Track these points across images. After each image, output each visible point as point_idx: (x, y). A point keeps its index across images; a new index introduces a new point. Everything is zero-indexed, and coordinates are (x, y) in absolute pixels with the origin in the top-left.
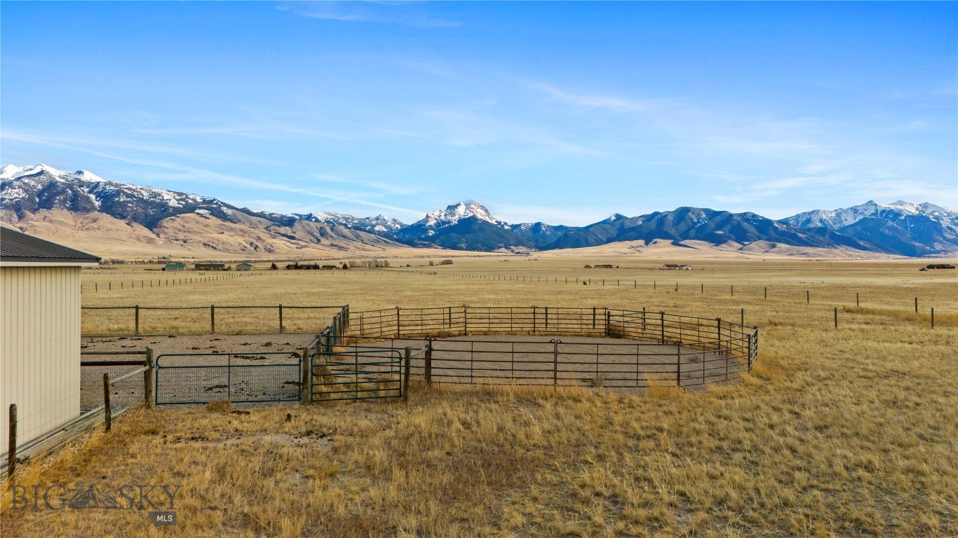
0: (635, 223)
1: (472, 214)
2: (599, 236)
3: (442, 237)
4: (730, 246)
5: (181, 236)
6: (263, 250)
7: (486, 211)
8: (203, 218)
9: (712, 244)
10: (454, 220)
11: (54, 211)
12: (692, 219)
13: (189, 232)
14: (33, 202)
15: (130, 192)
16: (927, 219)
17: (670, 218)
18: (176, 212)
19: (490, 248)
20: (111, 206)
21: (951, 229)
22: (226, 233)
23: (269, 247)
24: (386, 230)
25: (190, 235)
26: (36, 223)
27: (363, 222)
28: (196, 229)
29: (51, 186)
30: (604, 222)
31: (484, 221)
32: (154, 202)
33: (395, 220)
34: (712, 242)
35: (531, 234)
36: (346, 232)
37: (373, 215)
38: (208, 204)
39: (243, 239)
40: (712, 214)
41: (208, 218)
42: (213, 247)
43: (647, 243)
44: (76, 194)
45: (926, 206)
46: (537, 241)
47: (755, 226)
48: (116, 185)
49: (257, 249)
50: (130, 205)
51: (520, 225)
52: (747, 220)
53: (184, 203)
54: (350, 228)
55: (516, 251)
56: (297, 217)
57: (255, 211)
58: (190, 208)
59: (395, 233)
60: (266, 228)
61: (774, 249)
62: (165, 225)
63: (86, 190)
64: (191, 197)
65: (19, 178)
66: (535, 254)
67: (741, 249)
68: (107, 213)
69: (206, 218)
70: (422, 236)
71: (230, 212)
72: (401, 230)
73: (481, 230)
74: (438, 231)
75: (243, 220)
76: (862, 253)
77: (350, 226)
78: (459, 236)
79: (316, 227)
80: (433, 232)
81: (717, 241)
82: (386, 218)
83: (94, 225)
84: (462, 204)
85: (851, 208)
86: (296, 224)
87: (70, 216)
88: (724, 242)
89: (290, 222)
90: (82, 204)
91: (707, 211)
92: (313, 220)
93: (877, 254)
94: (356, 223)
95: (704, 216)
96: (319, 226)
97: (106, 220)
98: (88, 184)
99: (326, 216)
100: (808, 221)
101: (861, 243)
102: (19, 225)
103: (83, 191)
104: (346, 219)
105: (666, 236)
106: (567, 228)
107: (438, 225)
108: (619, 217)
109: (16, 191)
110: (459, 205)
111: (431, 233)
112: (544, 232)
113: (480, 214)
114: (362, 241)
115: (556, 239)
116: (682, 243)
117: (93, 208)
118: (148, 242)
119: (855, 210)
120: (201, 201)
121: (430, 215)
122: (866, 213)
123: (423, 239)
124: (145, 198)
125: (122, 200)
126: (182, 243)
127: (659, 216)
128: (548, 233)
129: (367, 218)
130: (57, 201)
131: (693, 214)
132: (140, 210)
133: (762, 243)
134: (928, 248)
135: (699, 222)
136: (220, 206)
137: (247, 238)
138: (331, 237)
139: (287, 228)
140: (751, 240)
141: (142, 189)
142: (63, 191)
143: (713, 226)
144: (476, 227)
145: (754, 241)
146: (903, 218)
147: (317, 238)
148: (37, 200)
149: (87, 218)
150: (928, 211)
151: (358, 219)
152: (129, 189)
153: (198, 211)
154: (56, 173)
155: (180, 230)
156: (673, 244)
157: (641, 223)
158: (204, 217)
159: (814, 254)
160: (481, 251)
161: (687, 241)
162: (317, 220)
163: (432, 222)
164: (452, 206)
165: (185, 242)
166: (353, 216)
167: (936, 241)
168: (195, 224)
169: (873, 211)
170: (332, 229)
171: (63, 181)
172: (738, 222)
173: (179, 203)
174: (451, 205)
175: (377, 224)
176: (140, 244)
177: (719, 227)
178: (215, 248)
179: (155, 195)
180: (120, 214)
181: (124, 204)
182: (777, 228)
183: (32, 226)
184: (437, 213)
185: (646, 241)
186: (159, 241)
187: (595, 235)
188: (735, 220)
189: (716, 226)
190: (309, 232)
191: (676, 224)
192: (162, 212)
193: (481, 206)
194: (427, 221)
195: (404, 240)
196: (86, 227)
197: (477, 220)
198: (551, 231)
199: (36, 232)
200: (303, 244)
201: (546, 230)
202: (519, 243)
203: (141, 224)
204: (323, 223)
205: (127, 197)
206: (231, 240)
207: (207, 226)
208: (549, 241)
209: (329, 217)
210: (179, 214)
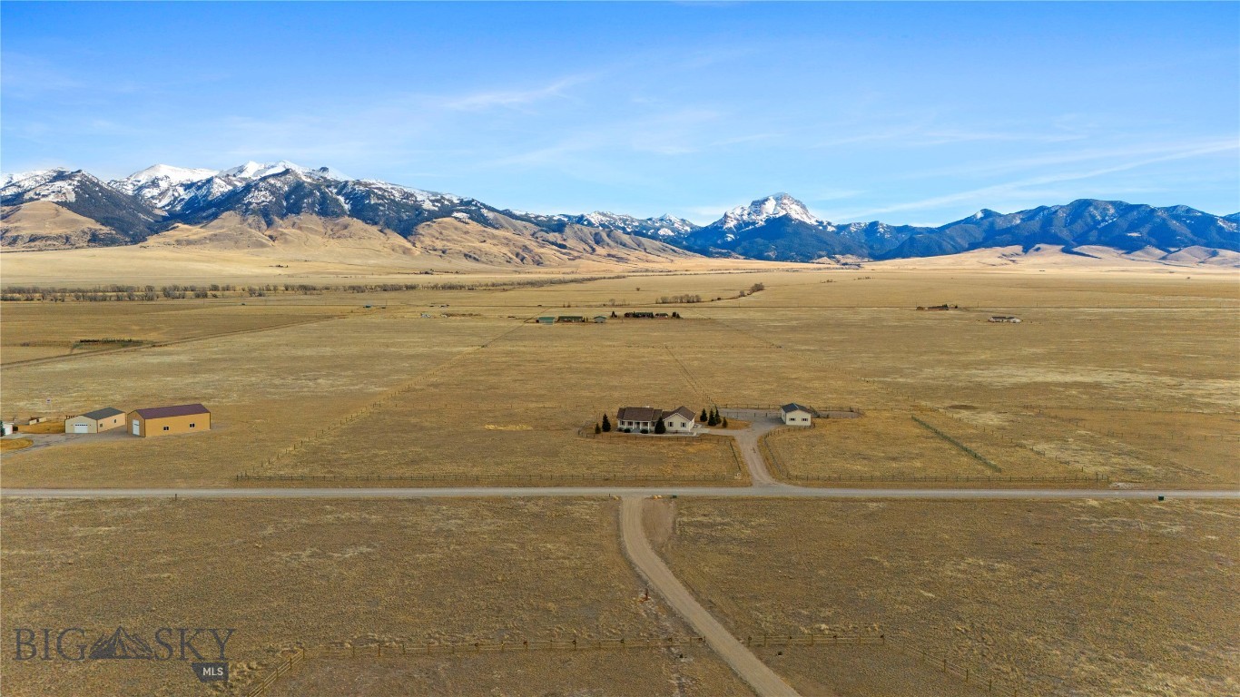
0: (1010, 222)
1: (784, 213)
2: (959, 240)
3: (744, 244)
4: (1148, 253)
5: (439, 244)
6: (531, 262)
7: (803, 207)
8: (461, 223)
9: (1121, 252)
10: (761, 220)
11: (303, 216)
12: (1093, 217)
13: (448, 240)
14: (281, 206)
15: (380, 193)
17: (1061, 214)
18: (433, 216)
19: (806, 258)
20: (362, 210)
22: (489, 241)
23: (537, 258)
25: (448, 244)
27: (644, 224)
28: (455, 237)
29: (298, 187)
30: (968, 221)
31: (800, 222)
32: (406, 204)
33: (683, 220)
34: (1121, 248)
35: (862, 238)
36: (626, 238)
37: (656, 216)
38: (466, 204)
39: (507, 249)
40: (1124, 209)
41: (468, 224)
42: (475, 258)
44: (324, 195)
46: (871, 247)
47: (1189, 226)
48: (366, 185)
49: (524, 261)
50: (381, 208)
51: (849, 225)
52: (1177, 217)
53: (439, 205)
54: (629, 233)
55: (843, 261)
56: (566, 219)
57: (517, 213)
58: (447, 211)
59: (685, 239)
60: (533, 235)
61: (1215, 259)
62: (421, 232)
63: (335, 191)
64: (447, 197)
65: (264, 179)
66: (871, 267)
67: (1164, 258)
68: (358, 218)
69: (465, 223)
70: (719, 242)
71: (490, 215)
72: (692, 234)
73: (796, 233)
74: (739, 234)
75: (506, 225)
77: (629, 230)
78: (767, 241)
79: (591, 233)
80: (732, 236)
81: (1129, 247)
82: (673, 219)
83: (345, 232)
84: (771, 198)
86: (567, 230)
87: (320, 222)
88: (1140, 248)
89: (559, 227)
90: (331, 208)
91: (1116, 204)
92: (585, 223)
94: (637, 227)
95: (1112, 211)
96: (594, 232)
97: (357, 224)
98: (336, 184)
99: (600, 217)
102: (268, 233)
103: (332, 193)
104: (624, 221)
105: (1054, 240)
106: (914, 229)
107: (739, 227)
108: (987, 213)
109: (263, 193)
110: (767, 200)
111: (730, 237)
112: (883, 235)
113: (796, 213)
114: (645, 249)
115: (898, 244)
116: (1075, 250)
117: (343, 213)
118: (404, 253)
120: (458, 202)
121: (729, 214)
123: (719, 247)
124: (396, 199)
125: (372, 202)
126: (440, 253)
127: (1045, 212)
128: (887, 236)
129: (650, 219)
130: (305, 205)
131: (1096, 208)
132: (393, 214)
133: (1194, 249)
135: (1104, 220)
136: (480, 208)
137: (512, 247)
138: (608, 244)
139: (556, 234)
140: (1181, 244)
141: (392, 188)
142: (311, 194)
143: (1124, 224)
144: (789, 230)
145: (1185, 247)
147: (592, 247)
148: (285, 204)
149: (337, 224)
151: (638, 220)
152: (380, 189)
153: (455, 214)
154: (301, 172)
155: (437, 239)
156: (1064, 251)
157: (1018, 222)
158: (463, 222)
160: (796, 261)
161: (1084, 247)
162: (590, 224)
163: (731, 224)
164: (758, 202)
165: (444, 252)
166: (634, 217)
168: (453, 230)
170: (608, 236)
171: (309, 180)
172: (1164, 220)
173: (434, 206)
174: (757, 199)
175: (662, 227)
176: (396, 255)
177: (1134, 227)
178: (477, 260)
179: (408, 196)
180: (371, 220)
181: (375, 208)
182: (1221, 228)
183: (282, 234)
184: (738, 211)
185: (1024, 248)
186: (417, 251)
187: (952, 238)
188: (1158, 216)
189: (1130, 225)
190: (582, 240)
191: (1070, 224)
192: (417, 215)
193: (796, 201)
194: (725, 222)
195: (696, 248)
196: (337, 235)
197: (792, 220)
198: (891, 233)
199: (286, 241)
200: (576, 254)
201: (885, 232)
202: (846, 250)
203: (395, 230)
204: (598, 227)
205: (379, 199)
206: (495, 250)
207: (466, 233)
208: (888, 247)
209: (603, 219)
210: (436, 218)
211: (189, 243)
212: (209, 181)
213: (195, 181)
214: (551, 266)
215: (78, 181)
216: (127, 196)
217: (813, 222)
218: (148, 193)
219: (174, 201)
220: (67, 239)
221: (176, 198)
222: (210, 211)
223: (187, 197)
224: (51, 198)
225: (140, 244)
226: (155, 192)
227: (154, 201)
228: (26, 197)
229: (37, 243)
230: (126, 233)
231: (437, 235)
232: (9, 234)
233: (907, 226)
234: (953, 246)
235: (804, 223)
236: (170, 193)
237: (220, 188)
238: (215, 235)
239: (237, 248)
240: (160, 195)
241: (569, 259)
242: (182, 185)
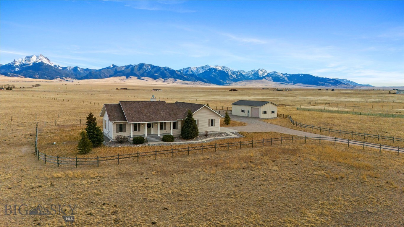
0: (121, 69)
1: (40, 61)
2: (106, 74)
3: (24, 72)
4: (160, 80)
7: (48, 60)
10: (31, 63)
12: (145, 69)
16: (224, 72)
17: (136, 67)
19: (52, 78)
21: (231, 76)
30: (108, 68)
31: (48, 64)
34: (153, 78)
35: (73, 72)
40: (153, 67)
43: (127, 78)
45: (224, 67)
46: (76, 75)
47: (169, 72)
51: (67, 68)
52: (166, 70)
55: (66, 80)
61: (176, 82)
66: (77, 82)
70: (12, 71)
73: (46, 69)
74: (21, 68)
76: (205, 84)
78: (34, 71)
80: (18, 69)
81: (155, 78)
84: (35, 56)
85: (201, 67)
88: (158, 78)
91: (151, 65)
93: (210, 84)
95: (150, 67)
100: (187, 71)
101: (205, 80)
105: (135, 75)
106: (91, 70)
107: (21, 65)
108: (114, 66)
110: (32, 56)
111: (17, 69)
113: (45, 61)
115: (86, 75)
116: (141, 78)
119: (202, 68)
121: (16, 60)
122: (206, 69)
123: (12, 73)
127: (132, 66)
128: (81, 72)
131: (145, 66)
133: (172, 79)
134: (225, 82)
135: (148, 70)
140: (168, 78)
143: (153, 71)
144: (43, 67)
146: (217, 71)
150: (225, 69)
156: (138, 78)
157: (124, 69)
159: (190, 84)
160: (47, 79)
161: (144, 77)
163: (17, 64)
164: (29, 56)
167: (227, 80)
169: (208, 68)
177: (156, 72)
182: (177, 73)
184: (20, 60)
185: (126, 77)
187: (104, 73)
188: (162, 70)
189: (155, 71)
191: (139, 70)
193: (45, 57)
194: (15, 63)
197: (44, 64)
198: (82, 71)
201: (80, 70)
202: (67, 76)
208: (82, 75)
217: (53, 65)
233: (88, 69)
234: (104, 76)
235: (50, 65)
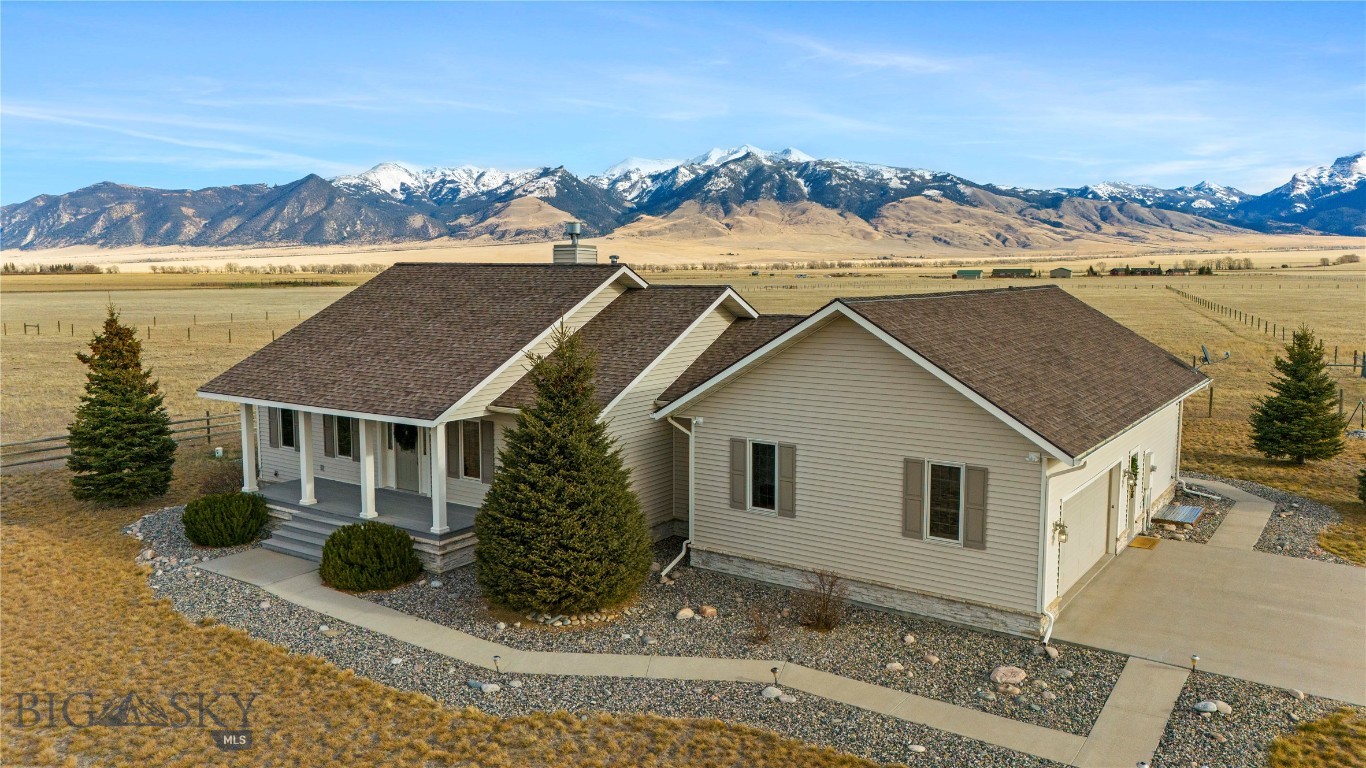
3: (1322, 214)
5: (904, 227)
6: (1015, 244)
8: (933, 202)
10: (1349, 183)
11: (761, 202)
13: (915, 222)
14: (740, 192)
15: (843, 172)
18: (900, 194)
20: (821, 193)
22: (964, 221)
23: (1023, 239)
24: (1213, 206)
25: (916, 226)
26: (742, 218)
27: (1172, 194)
28: (924, 218)
29: (758, 172)
32: (871, 183)
33: (1230, 190)
36: (1144, 212)
37: (1190, 184)
38: (940, 181)
39: (986, 229)
41: (940, 202)
42: (945, 242)
44: (783, 178)
48: (828, 164)
49: (1007, 243)
50: (843, 189)
53: (908, 183)
54: (1149, 206)
56: (1065, 193)
57: (1004, 188)
58: (916, 188)
59: (1230, 211)
60: (1019, 213)
62: (885, 214)
63: (795, 173)
64: (918, 173)
65: (725, 164)
68: (817, 202)
69: (937, 201)
70: (1283, 214)
71: (969, 191)
72: (1240, 206)
74: (1315, 203)
75: (987, 202)
77: (1149, 203)
78: (1357, 211)
79: (1096, 207)
80: (1303, 206)
82: (1214, 187)
83: (803, 218)
86: (1064, 204)
87: (777, 208)
89: (1054, 201)
90: (789, 192)
92: (1090, 196)
94: (1160, 198)
96: (1100, 206)
97: (816, 209)
98: (797, 166)
99: (1110, 188)
102: (724, 221)
103: (791, 175)
104: (1144, 192)
107: (1314, 193)
109: (722, 180)
111: (1300, 207)
114: (1171, 226)
118: (865, 238)
120: (931, 178)
121: (1300, 177)
123: (1282, 219)
124: (860, 179)
125: (834, 183)
126: (905, 237)
129: (1181, 189)
130: (763, 190)
132: (855, 195)
136: (956, 183)
137: (993, 228)
138: (1119, 221)
139: (1050, 210)
141: (857, 167)
142: (770, 177)
147: (1095, 225)
148: (743, 189)
149: (796, 209)
151: (1163, 191)
152: (843, 168)
153: (926, 192)
154: (763, 156)
155: (903, 220)
158: (934, 200)
162: (1096, 197)
163: (1303, 189)
164: (1346, 158)
165: (909, 236)
166: (1158, 186)
168: (922, 210)
170: (1120, 210)
171: (770, 163)
173: (902, 183)
174: (1343, 155)
175: (1197, 198)
176: (854, 241)
178: (948, 243)
179: (873, 174)
180: (830, 202)
181: (836, 189)
183: (739, 222)
184: (1314, 173)
186: (878, 236)
190: (1084, 217)
192: (882, 195)
194: (1293, 187)
195: (1247, 221)
196: (794, 221)
199: (742, 229)
200: (1074, 233)
203: (856, 213)
204: (1106, 200)
205: (840, 179)
206: (970, 231)
207: (938, 212)
209: (1115, 190)
210: (903, 197)
211: (651, 234)
212: (675, 171)
213: (662, 171)
214: (1039, 248)
215: (559, 177)
216: (601, 190)
218: (621, 186)
219: (642, 193)
220: (546, 232)
221: (644, 190)
222: (672, 202)
223: (654, 189)
224: (537, 194)
225: (607, 236)
226: (627, 185)
227: (625, 194)
228: (516, 194)
229: (521, 237)
230: (595, 225)
231: (903, 216)
232: (500, 229)
236: (639, 185)
237: (684, 177)
238: (675, 225)
239: (695, 237)
240: (630, 187)
241: (1065, 240)
242: (650, 176)
